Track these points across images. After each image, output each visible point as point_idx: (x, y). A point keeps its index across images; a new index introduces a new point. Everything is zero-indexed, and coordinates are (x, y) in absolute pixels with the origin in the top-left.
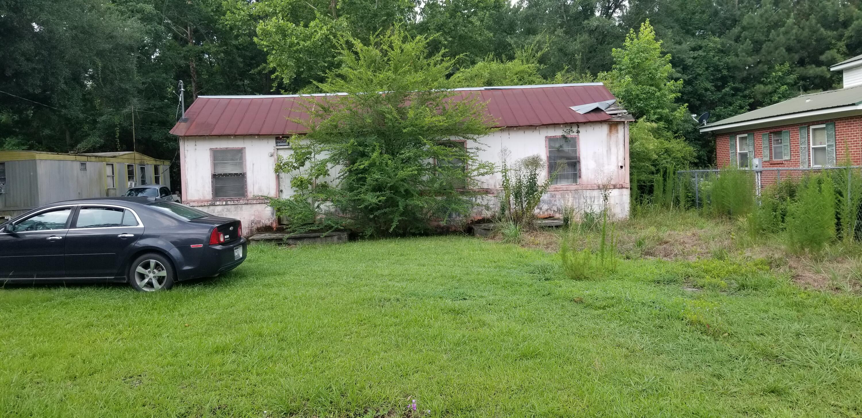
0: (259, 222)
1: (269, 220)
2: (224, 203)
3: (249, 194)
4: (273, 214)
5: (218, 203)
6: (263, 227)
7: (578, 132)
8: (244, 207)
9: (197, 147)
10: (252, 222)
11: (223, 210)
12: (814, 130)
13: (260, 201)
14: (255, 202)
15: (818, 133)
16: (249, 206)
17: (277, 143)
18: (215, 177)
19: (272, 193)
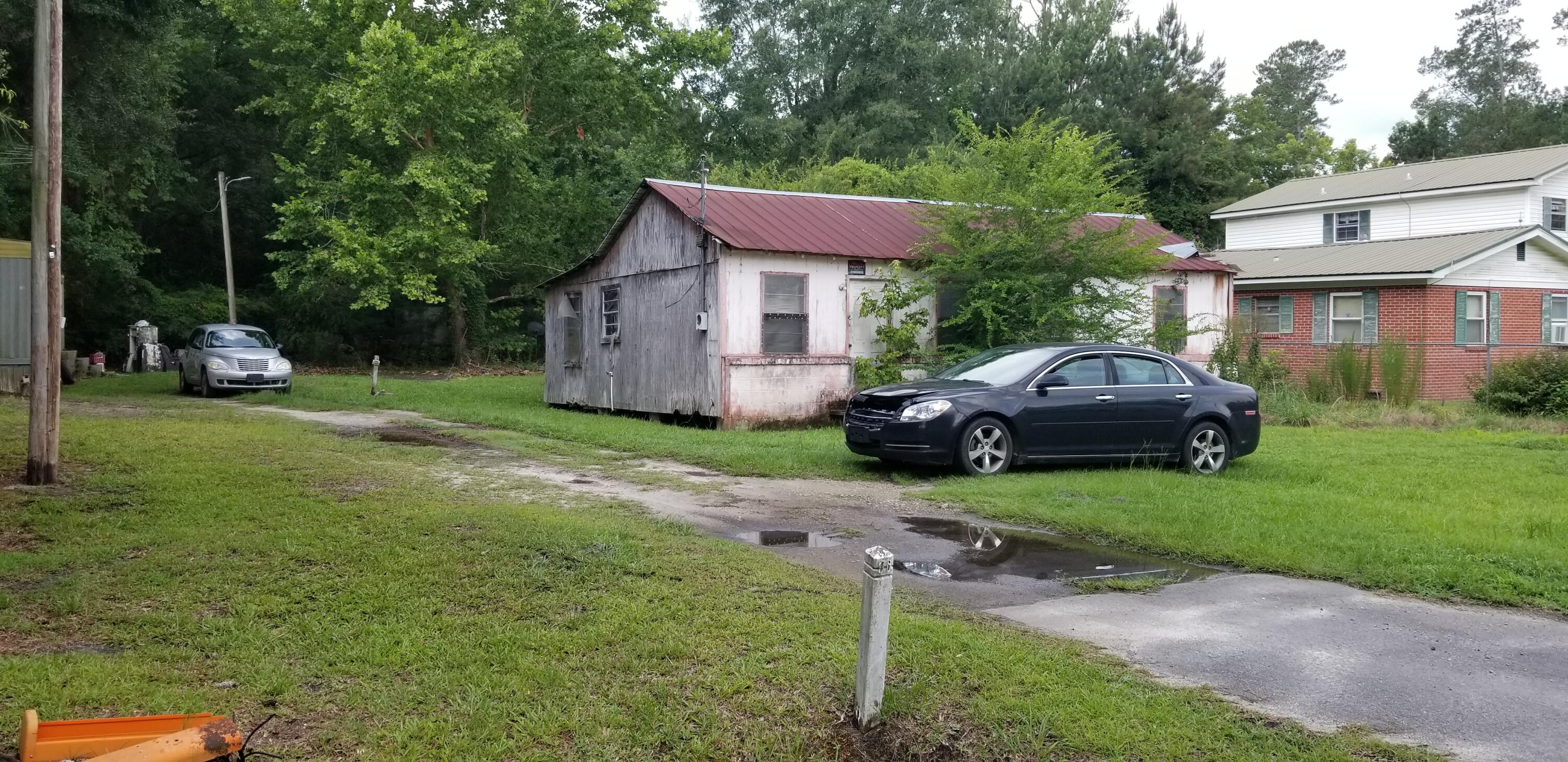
0: (832, 393)
1: (844, 390)
2: (788, 362)
3: (810, 349)
4: (849, 382)
5: (779, 361)
6: (836, 402)
7: (1186, 283)
8: (813, 368)
9: (743, 268)
10: (823, 393)
11: (784, 373)
12: (1335, 297)
13: (835, 361)
14: (828, 361)
15: (1339, 302)
16: (819, 367)
17: (850, 269)
18: (768, 318)
19: (840, 349)
